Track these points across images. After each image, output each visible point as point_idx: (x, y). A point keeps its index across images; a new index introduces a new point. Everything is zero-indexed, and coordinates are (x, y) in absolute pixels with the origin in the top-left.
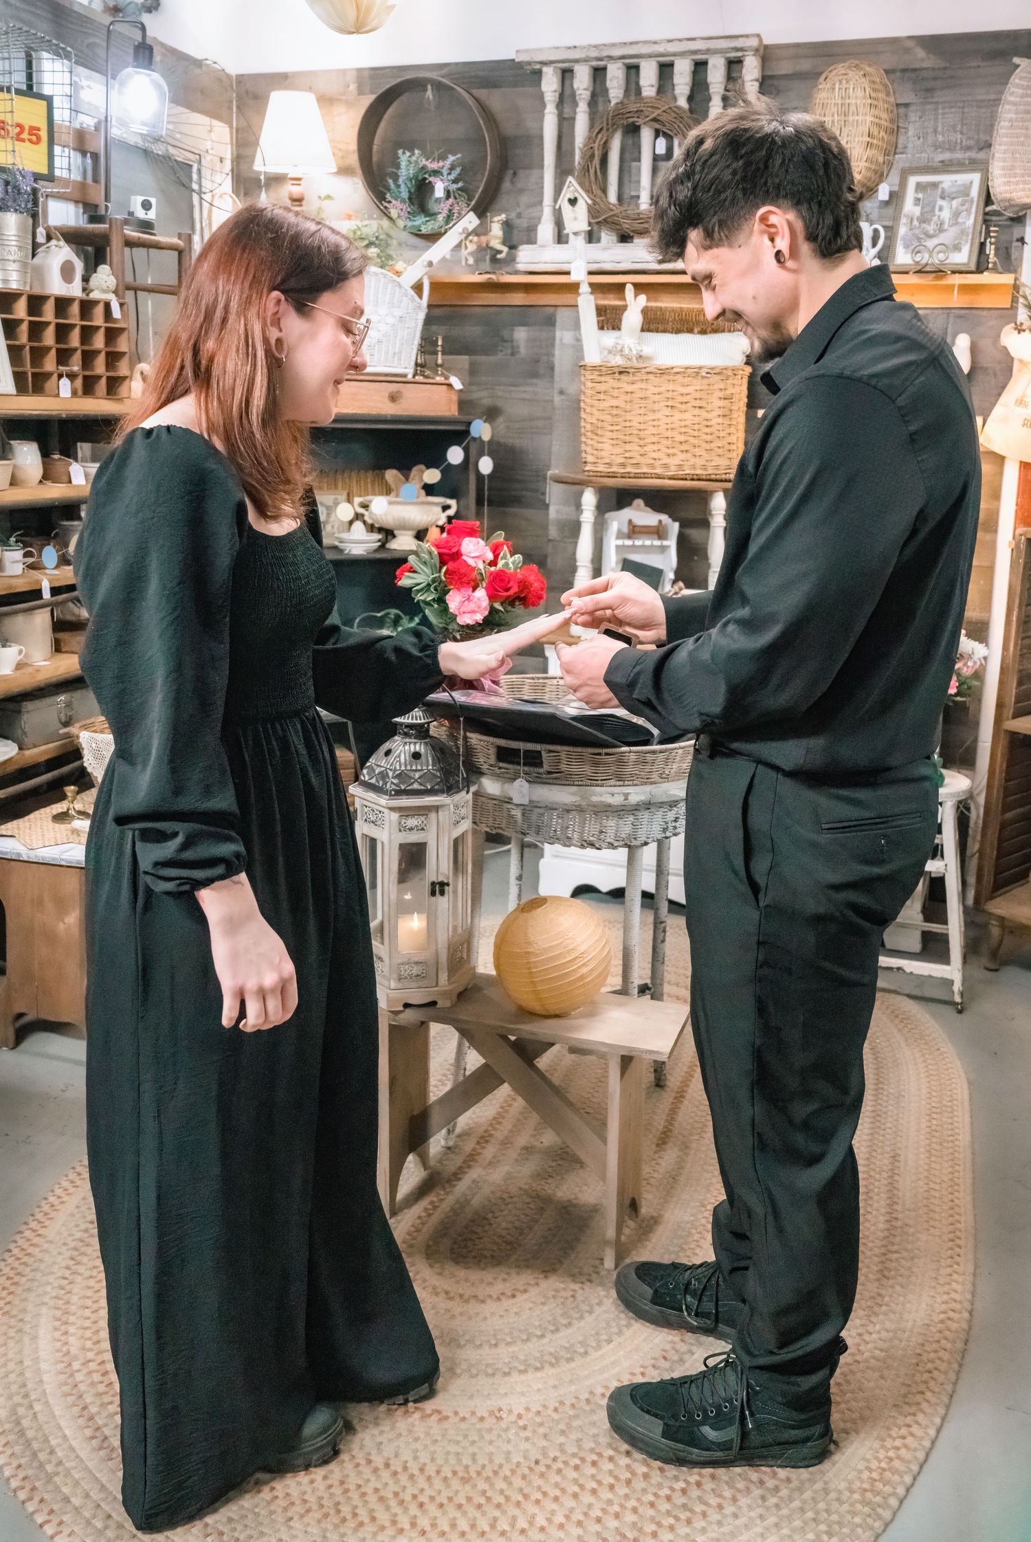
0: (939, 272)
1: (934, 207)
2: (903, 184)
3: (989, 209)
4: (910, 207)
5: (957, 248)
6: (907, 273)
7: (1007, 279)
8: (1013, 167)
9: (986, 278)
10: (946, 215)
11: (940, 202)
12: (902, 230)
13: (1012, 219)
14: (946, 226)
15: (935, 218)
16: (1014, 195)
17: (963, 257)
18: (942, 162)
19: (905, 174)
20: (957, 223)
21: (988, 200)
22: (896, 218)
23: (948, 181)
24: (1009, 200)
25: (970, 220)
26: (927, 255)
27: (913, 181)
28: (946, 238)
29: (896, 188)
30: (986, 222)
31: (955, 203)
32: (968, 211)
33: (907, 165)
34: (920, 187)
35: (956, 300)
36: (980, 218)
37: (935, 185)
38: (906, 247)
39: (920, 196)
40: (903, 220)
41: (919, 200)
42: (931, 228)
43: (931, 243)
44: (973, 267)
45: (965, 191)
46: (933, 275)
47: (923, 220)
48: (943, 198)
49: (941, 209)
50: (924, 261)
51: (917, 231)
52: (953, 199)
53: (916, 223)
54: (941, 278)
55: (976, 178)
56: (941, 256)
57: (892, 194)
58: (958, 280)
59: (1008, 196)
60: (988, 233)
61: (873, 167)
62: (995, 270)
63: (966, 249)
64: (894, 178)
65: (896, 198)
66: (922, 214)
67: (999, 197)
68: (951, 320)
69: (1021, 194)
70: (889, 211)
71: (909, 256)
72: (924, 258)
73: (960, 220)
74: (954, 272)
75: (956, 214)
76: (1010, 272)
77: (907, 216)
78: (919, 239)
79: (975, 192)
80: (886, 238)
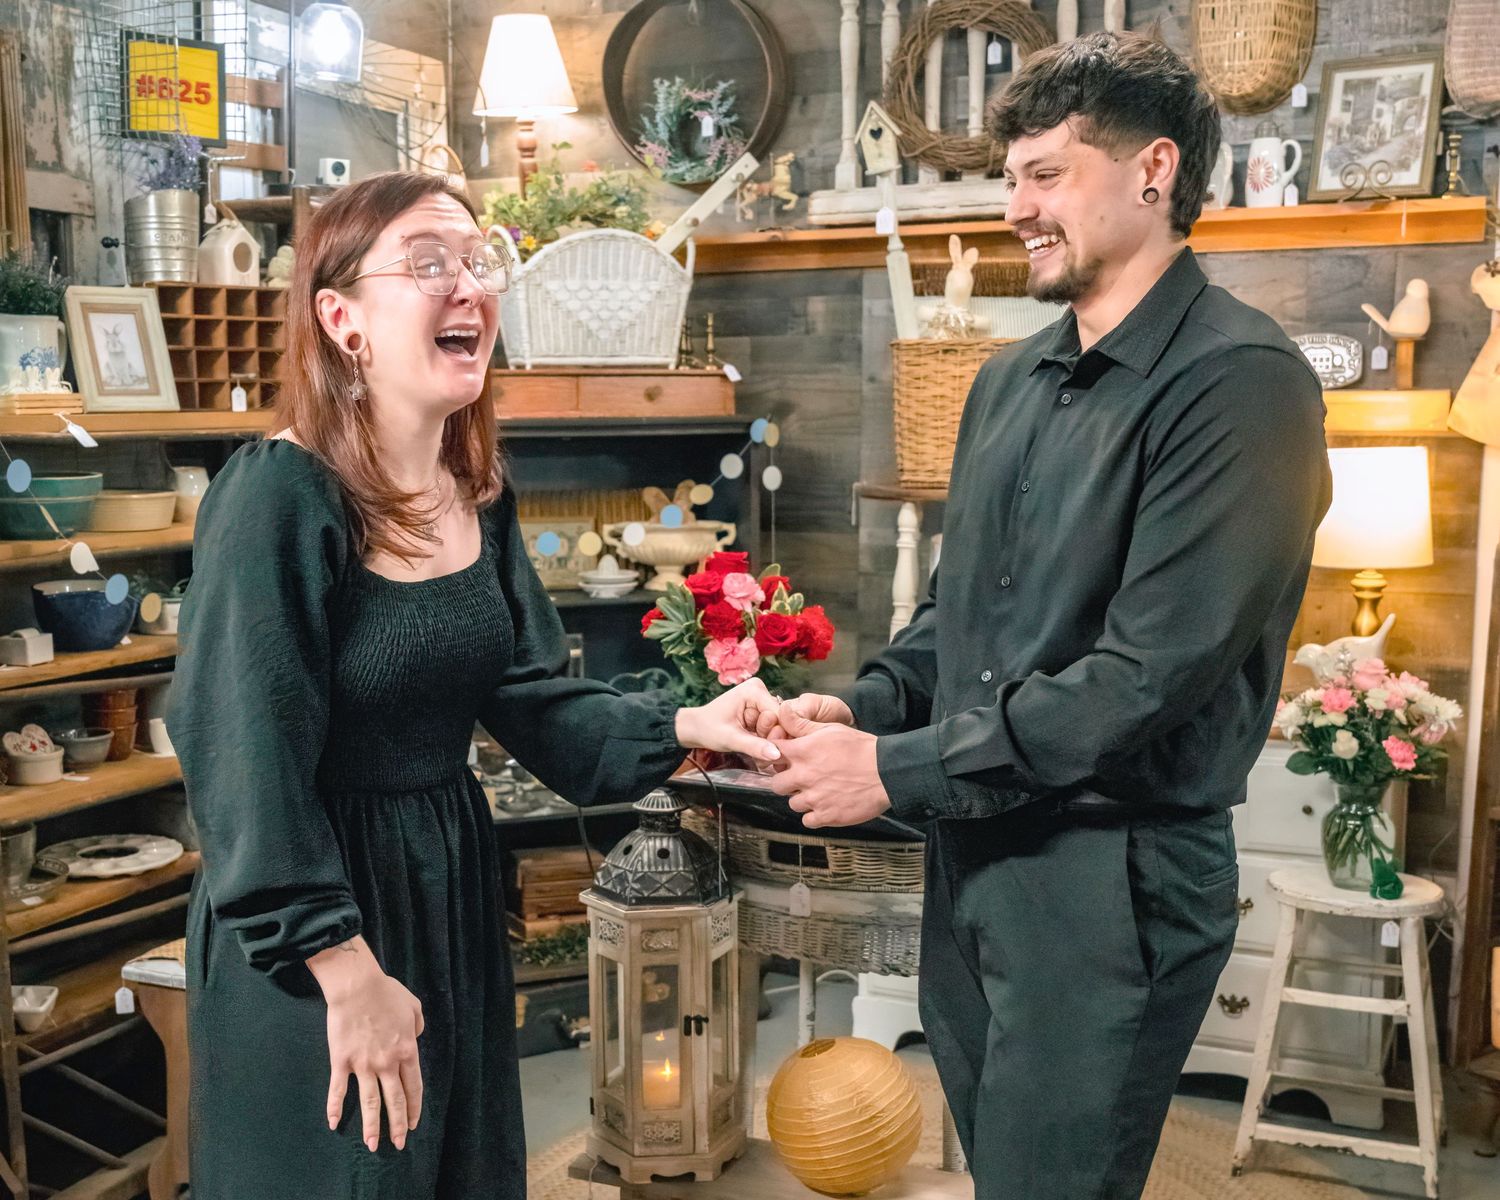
0: (1380, 199)
1: (1370, 112)
2: (1327, 84)
3: (1447, 110)
4: (1336, 112)
5: (1404, 165)
6: (1334, 201)
7: (1477, 203)
8: (1476, 54)
9: (1447, 203)
10: (1387, 121)
11: (1378, 105)
12: (1327, 146)
13: (1481, 122)
14: (1388, 137)
15: (1372, 127)
16: (1481, 90)
17: (1412, 176)
18: (1380, 51)
19: (1329, 69)
20: (1403, 132)
21: (1446, 100)
22: (1318, 129)
23: (1388, 76)
24: (1474, 98)
25: (1421, 127)
26: (1361, 177)
27: (1339, 79)
28: (1389, 152)
29: (1317, 90)
30: (1445, 128)
31: (1399, 105)
32: (1419, 115)
33: (1331, 58)
34: (1349, 86)
35: (1404, 234)
36: (1435, 123)
37: (1370, 83)
38: (1333, 166)
39: (1351, 98)
40: (1328, 132)
41: (1349, 103)
42: (1366, 140)
43: (1367, 161)
44: (1427, 190)
45: (1414, 88)
46: (1371, 203)
47: (1356, 129)
48: (1382, 99)
49: (1380, 114)
50: (1358, 185)
51: (1347, 146)
52: (1396, 99)
53: (1345, 134)
54: (1382, 207)
55: (1427, 70)
56: (1382, 177)
57: (1310, 98)
58: (1405, 208)
59: (1473, 92)
60: (1447, 142)
61: (1282, 63)
62: (1459, 192)
63: (1416, 167)
64: (1314, 76)
65: (1316, 103)
66: (1354, 122)
67: (1461, 94)
68: (1401, 260)
69: (1490, 88)
70: (1310, 120)
71: (1337, 178)
72: (1358, 181)
73: (1407, 128)
74: (1400, 198)
75: (1401, 121)
76: (1480, 193)
77: (1332, 126)
78: (1351, 156)
79: (1426, 89)
80: (1305, 156)
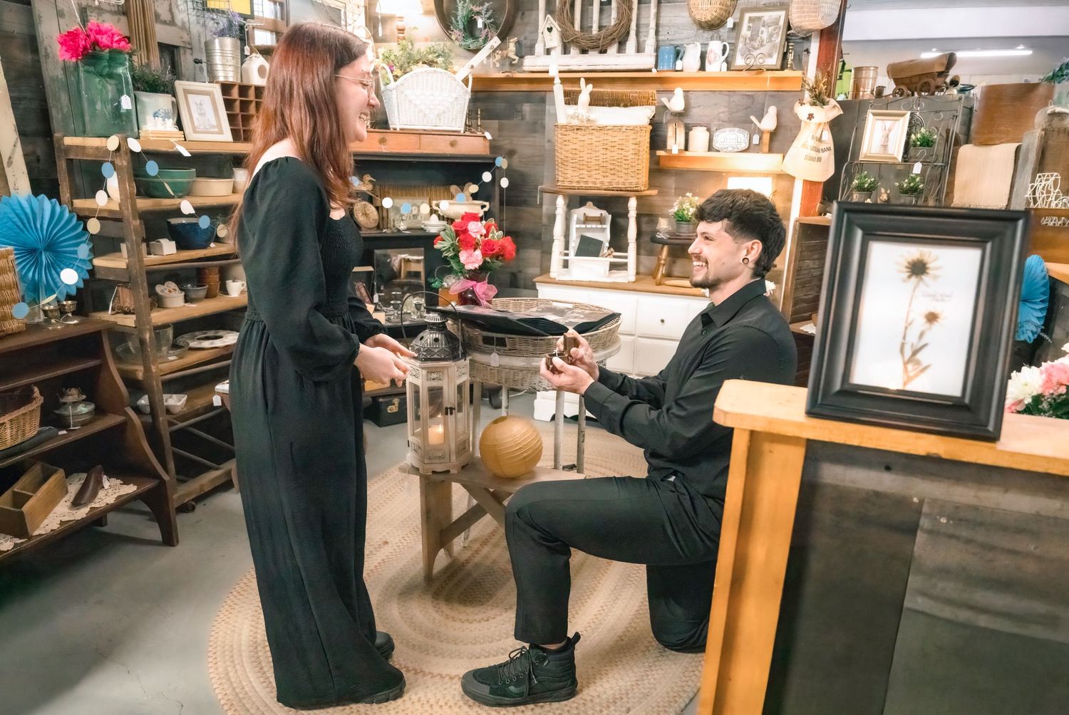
0: (759, 70)
1: (758, 31)
2: (742, 18)
3: (789, 32)
4: (745, 31)
5: (770, 56)
6: (742, 70)
7: (798, 73)
8: (802, 8)
9: (787, 73)
10: (765, 36)
11: (762, 29)
12: (740, 45)
13: (803, 38)
14: (765, 43)
15: (759, 38)
16: (803, 23)
17: (774, 61)
18: (765, 4)
19: (743, 11)
20: (771, 41)
21: (789, 28)
22: (737, 38)
23: (767, 16)
24: (800, 27)
25: (778, 39)
26: (753, 60)
27: (747, 16)
28: (764, 50)
29: (737, 21)
30: (787, 40)
31: (770, 29)
32: (778, 33)
33: (744, 6)
34: (751, 20)
35: (769, 86)
36: (784, 37)
37: (759, 18)
38: (742, 55)
39: (751, 25)
40: (741, 40)
41: (750, 27)
42: (756, 44)
43: (755, 53)
44: (779, 67)
45: (776, 22)
46: (756, 72)
47: (752, 39)
48: (764, 26)
49: (762, 33)
50: (751, 64)
51: (748, 46)
52: (769, 26)
53: (748, 41)
54: (761, 73)
55: (783, 14)
56: (761, 61)
57: (735, 24)
58: (769, 74)
59: (800, 24)
60: (788, 46)
61: (724, 7)
62: (791, 68)
63: (775, 56)
64: (737, 14)
65: (736, 26)
66: (752, 35)
67: (795, 25)
68: (767, 98)
69: (807, 23)
70: (734, 34)
71: (743, 60)
72: (751, 62)
73: (773, 39)
74: (768, 70)
75: (771, 36)
76: (800, 70)
77: (743, 37)
78: (749, 50)
79: (782, 23)
80: (730, 50)
